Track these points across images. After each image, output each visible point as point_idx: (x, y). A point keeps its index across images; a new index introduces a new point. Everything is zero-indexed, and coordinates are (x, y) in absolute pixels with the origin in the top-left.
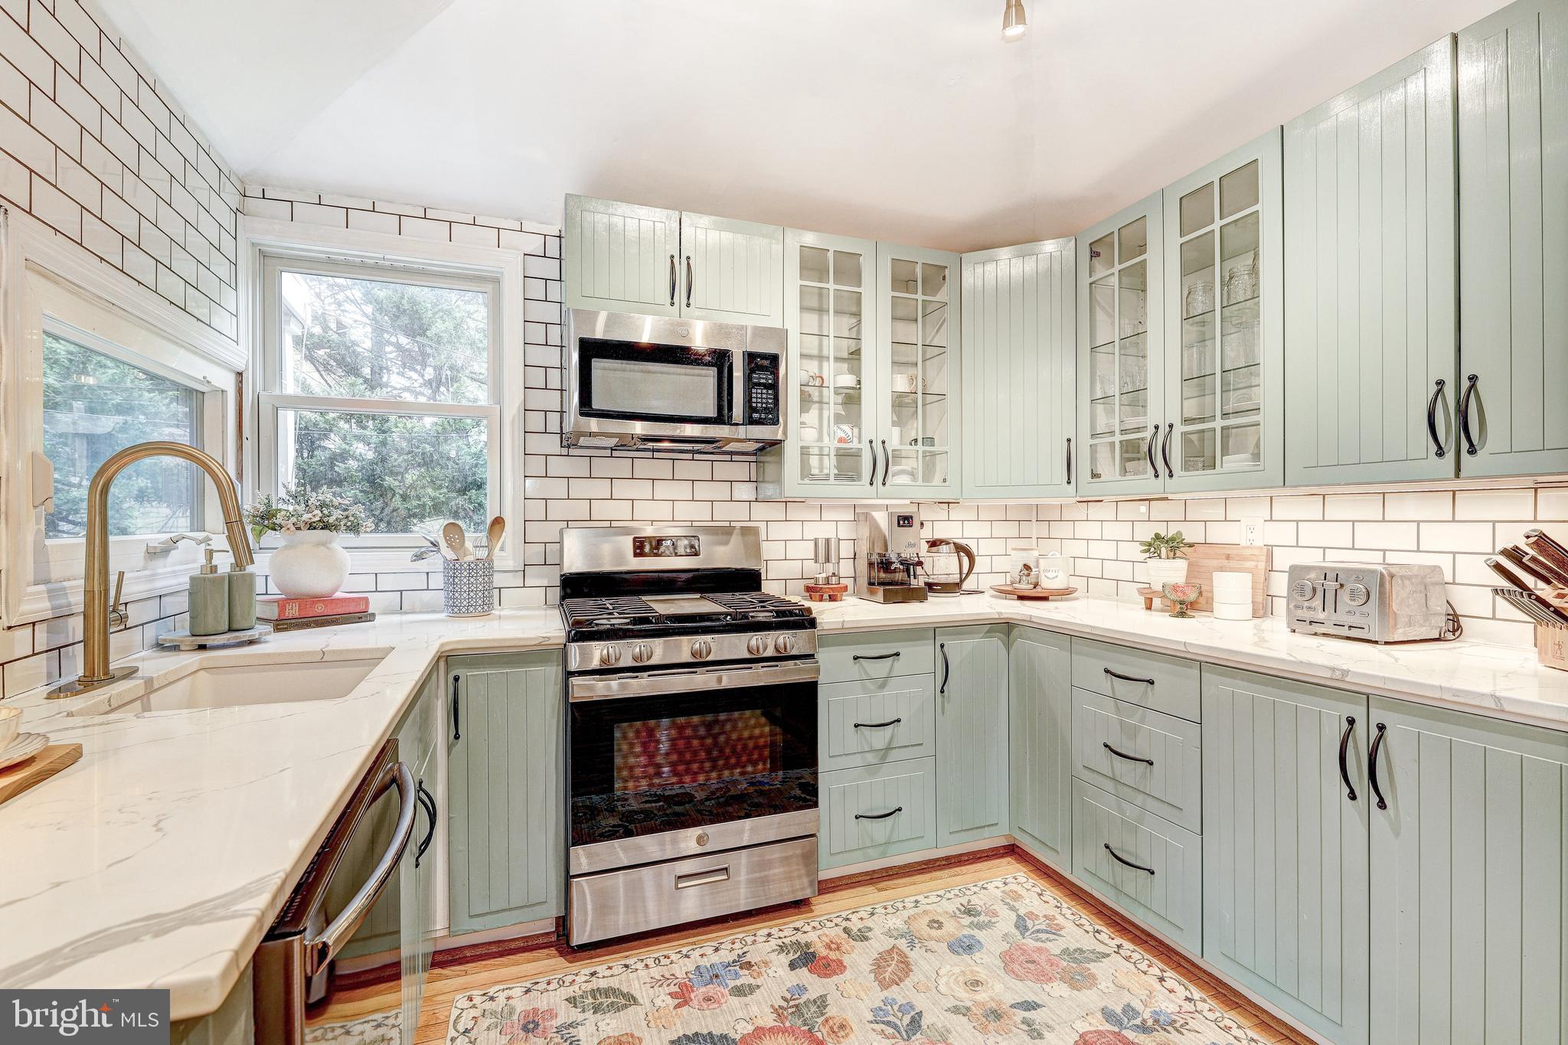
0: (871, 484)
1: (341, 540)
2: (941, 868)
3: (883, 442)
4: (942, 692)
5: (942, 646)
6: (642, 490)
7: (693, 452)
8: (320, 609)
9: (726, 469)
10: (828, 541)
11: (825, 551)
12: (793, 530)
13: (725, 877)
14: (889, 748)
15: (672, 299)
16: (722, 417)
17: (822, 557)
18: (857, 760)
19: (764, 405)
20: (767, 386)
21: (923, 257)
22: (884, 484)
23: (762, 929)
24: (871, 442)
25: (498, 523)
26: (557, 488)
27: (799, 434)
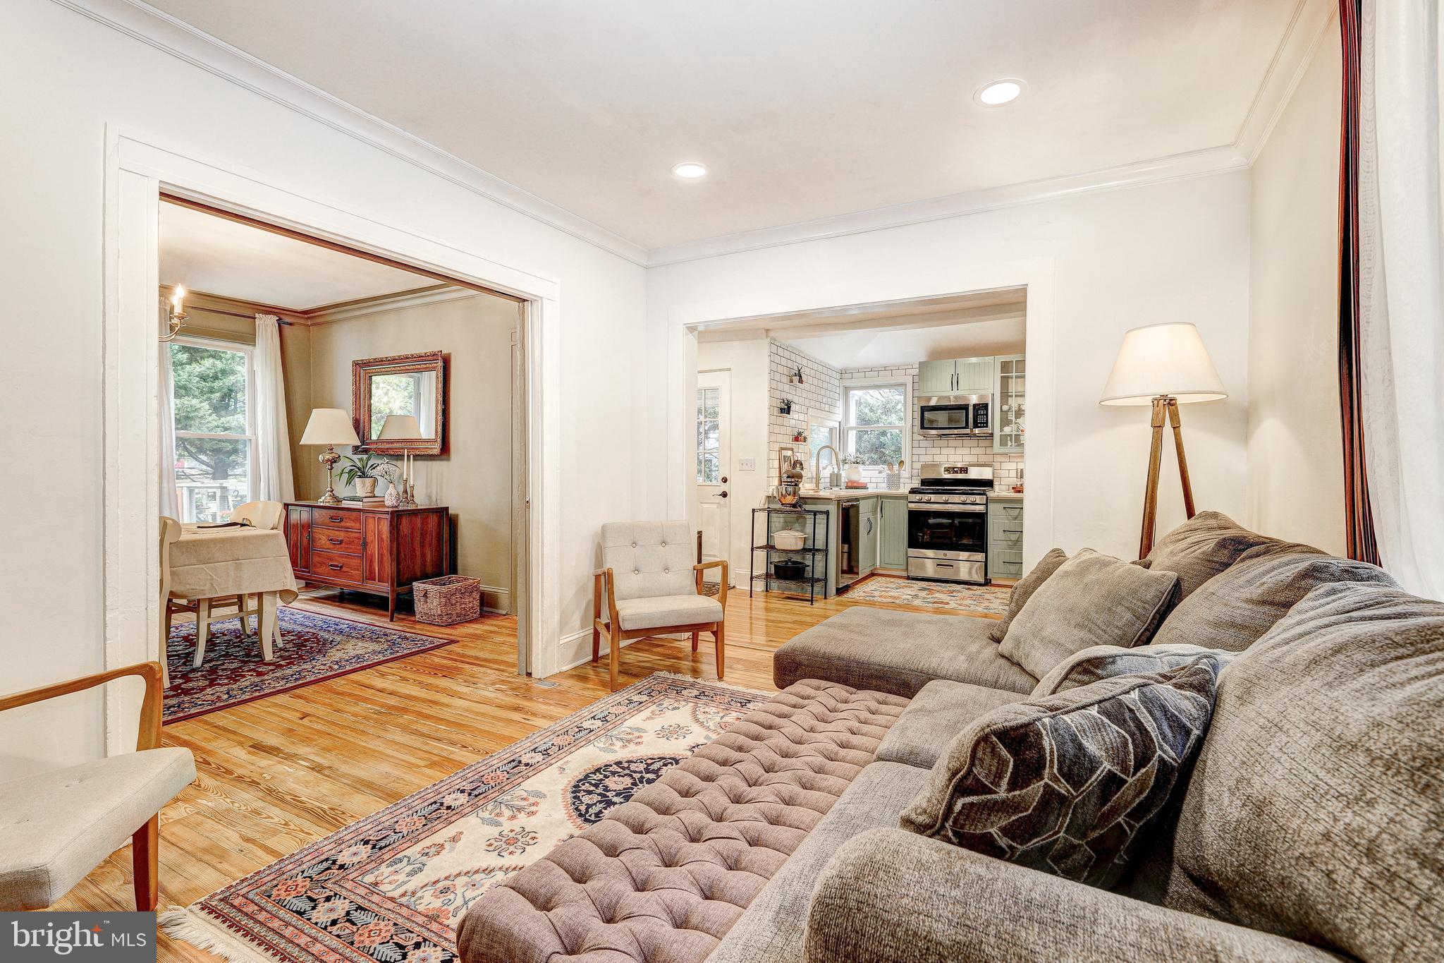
1: (861, 467)
6: (951, 451)
7: (956, 437)
8: (855, 485)
9: (982, 443)
12: (1013, 466)
13: (952, 567)
14: (1017, 541)
15: (952, 388)
16: (967, 427)
17: (1019, 476)
18: (1004, 543)
19: (983, 421)
20: (984, 414)
23: (962, 585)
25: (902, 462)
26: (922, 451)
27: (1001, 430)
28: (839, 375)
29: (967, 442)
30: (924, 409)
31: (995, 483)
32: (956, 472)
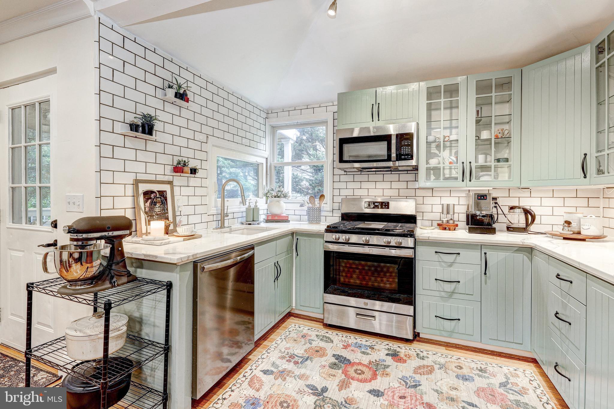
0: (463, 181)
2: (486, 354)
3: (470, 163)
4: (485, 274)
5: (485, 253)
6: (372, 185)
7: (376, 171)
9: (404, 177)
10: (448, 206)
11: (447, 209)
12: (436, 200)
13: (374, 319)
14: (453, 293)
15: (373, 119)
16: (389, 159)
17: (445, 212)
18: (437, 294)
19: (407, 153)
20: (408, 145)
21: (493, 76)
22: (470, 181)
23: (386, 342)
24: (463, 163)
25: (322, 196)
26: (343, 185)
27: (427, 163)
28: (264, 116)
29: (389, 176)
30: (343, 142)
31: (418, 218)
32: (376, 207)
